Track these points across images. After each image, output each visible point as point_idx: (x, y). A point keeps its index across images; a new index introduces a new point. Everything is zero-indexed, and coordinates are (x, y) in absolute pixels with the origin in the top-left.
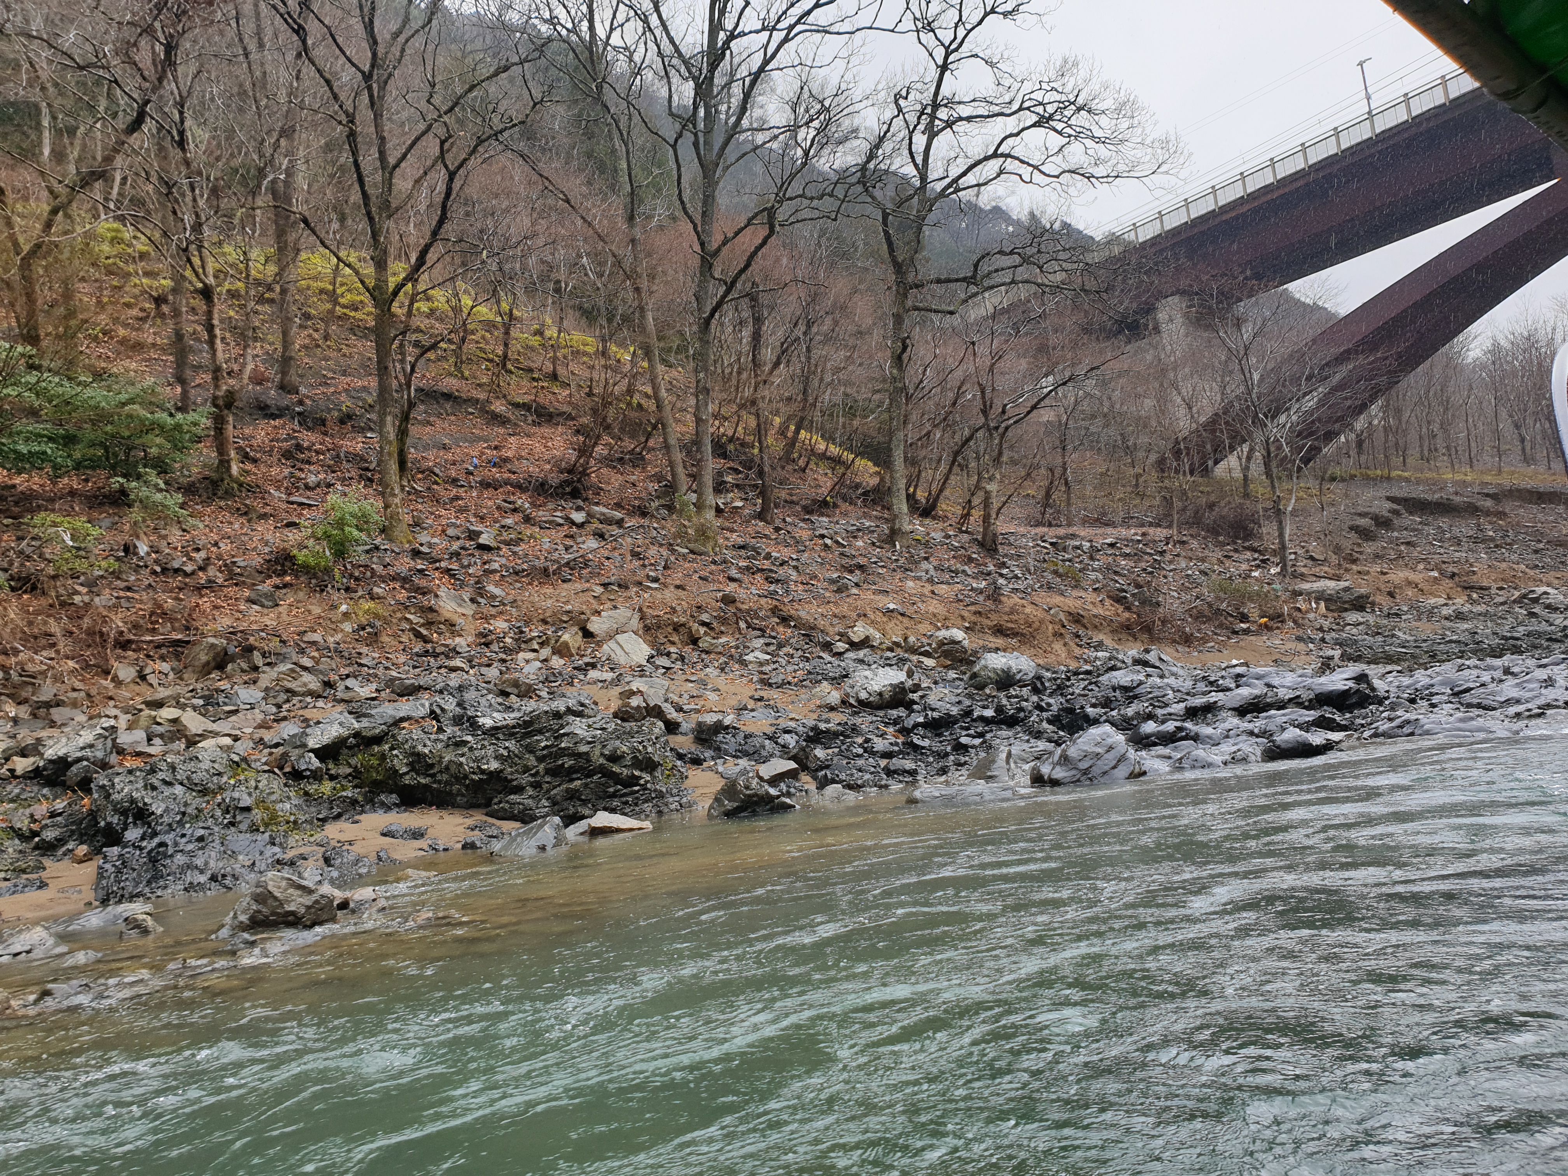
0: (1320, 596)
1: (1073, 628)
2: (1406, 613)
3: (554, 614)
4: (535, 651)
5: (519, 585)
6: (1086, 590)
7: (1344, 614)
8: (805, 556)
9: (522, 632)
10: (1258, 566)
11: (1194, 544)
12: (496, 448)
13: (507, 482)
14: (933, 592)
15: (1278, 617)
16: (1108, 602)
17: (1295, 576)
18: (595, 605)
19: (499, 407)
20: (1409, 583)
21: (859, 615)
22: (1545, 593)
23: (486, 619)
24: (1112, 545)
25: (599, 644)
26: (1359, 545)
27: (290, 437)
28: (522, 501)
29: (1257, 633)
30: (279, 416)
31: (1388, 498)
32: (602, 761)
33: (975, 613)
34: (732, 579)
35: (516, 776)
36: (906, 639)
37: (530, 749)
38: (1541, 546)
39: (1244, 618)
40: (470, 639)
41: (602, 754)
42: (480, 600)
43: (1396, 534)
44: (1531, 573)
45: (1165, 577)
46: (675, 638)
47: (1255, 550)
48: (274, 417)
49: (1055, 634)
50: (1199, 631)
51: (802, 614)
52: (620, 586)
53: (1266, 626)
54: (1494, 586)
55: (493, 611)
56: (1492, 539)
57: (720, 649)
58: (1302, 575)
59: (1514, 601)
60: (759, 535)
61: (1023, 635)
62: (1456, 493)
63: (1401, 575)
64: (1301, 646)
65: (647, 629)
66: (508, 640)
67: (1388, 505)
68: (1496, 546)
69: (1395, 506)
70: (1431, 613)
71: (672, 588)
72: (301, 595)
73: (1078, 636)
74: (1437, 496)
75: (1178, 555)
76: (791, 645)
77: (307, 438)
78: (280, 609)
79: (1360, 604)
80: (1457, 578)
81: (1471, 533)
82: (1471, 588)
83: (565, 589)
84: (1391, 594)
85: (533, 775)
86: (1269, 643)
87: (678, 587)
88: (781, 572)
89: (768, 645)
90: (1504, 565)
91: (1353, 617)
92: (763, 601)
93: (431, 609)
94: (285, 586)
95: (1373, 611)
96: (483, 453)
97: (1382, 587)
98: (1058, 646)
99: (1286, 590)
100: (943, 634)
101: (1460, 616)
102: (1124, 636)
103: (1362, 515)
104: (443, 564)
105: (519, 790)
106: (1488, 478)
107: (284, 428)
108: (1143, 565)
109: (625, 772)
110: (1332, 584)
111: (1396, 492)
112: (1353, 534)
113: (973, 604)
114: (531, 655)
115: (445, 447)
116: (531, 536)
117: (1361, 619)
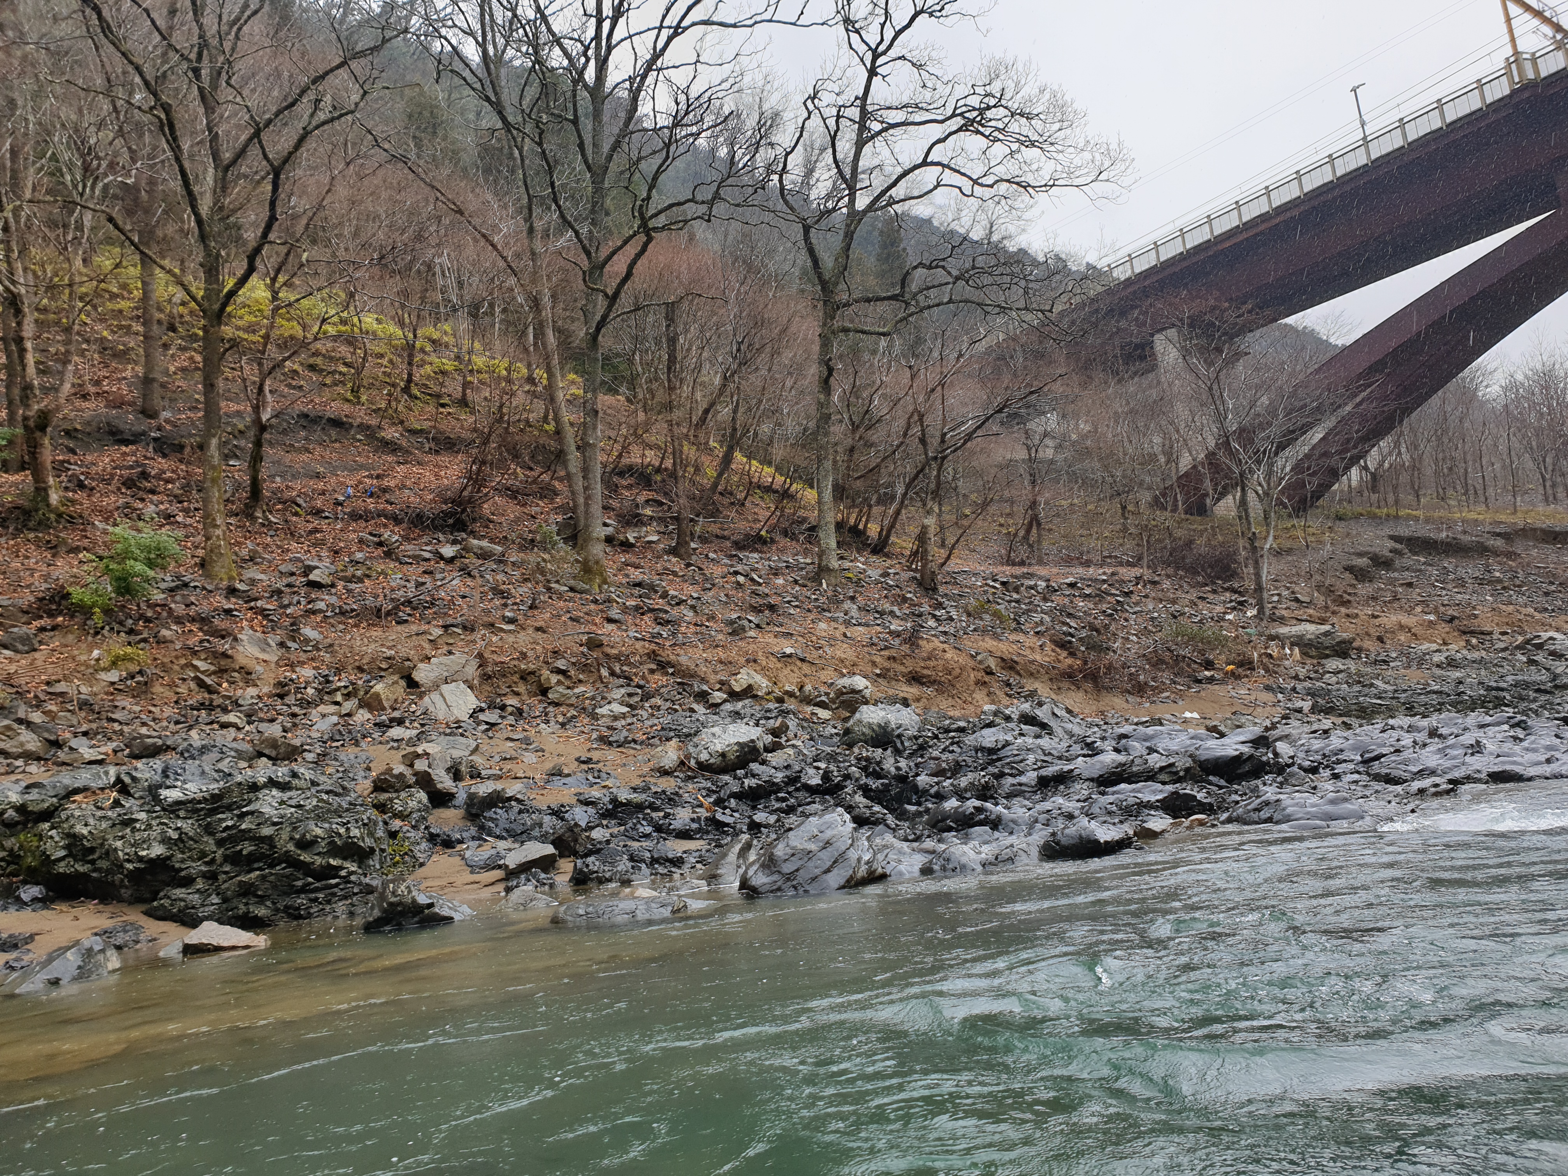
0: (1298, 642)
1: (1003, 675)
2: (1395, 659)
3: (373, 660)
4: (337, 703)
5: (341, 627)
6: (1026, 633)
7: (1324, 661)
8: (708, 596)
9: (328, 682)
10: (1234, 609)
11: (1166, 584)
12: (378, 477)
13: (381, 514)
14: (845, 635)
15: (1246, 664)
16: (1049, 647)
17: (1273, 619)
18: (428, 650)
19: (391, 433)
20: (1402, 627)
21: (748, 661)
22: (1551, 638)
23: (292, 666)
24: (1072, 585)
25: (421, 696)
26: (1353, 586)
27: (137, 464)
28: (391, 535)
29: (1222, 682)
30: (132, 443)
31: (1392, 537)
32: (291, 847)
33: (889, 658)
34: (610, 620)
35: (189, 863)
36: (801, 688)
37: (209, 830)
38: (1553, 588)
39: (1209, 665)
40: (266, 690)
41: (292, 838)
42: (290, 644)
43: (1396, 574)
44: (1538, 616)
45: (1126, 620)
46: (521, 688)
47: (1235, 591)
48: (126, 442)
49: (978, 683)
50: (1154, 679)
51: (683, 660)
52: (465, 628)
53: (1233, 673)
54: (1497, 630)
55: (303, 657)
56: (1499, 581)
57: (573, 700)
58: (1282, 618)
59: (1518, 647)
60: (667, 572)
61: (940, 683)
62: (1465, 532)
63: (1394, 618)
64: (1268, 697)
65: (486, 677)
66: (310, 691)
67: (1391, 544)
68: (1504, 588)
69: (1398, 546)
70: (1421, 661)
71: (530, 631)
72: (71, 638)
73: (1008, 685)
74: (1444, 535)
75: (1146, 596)
76: (661, 695)
77: (159, 464)
78: (37, 655)
79: (1342, 650)
80: (1456, 622)
81: (1477, 574)
82: (1472, 633)
83: (396, 632)
84: (1380, 639)
85: (207, 863)
86: (1234, 693)
87: (538, 629)
88: (674, 612)
89: (630, 695)
90: (1511, 608)
91: (1334, 664)
92: (639, 645)
93: (225, 655)
94: (54, 628)
95: (1360, 657)
96: (360, 482)
97: (1372, 631)
98: (980, 695)
99: (1261, 634)
100: (846, 682)
101: (1451, 663)
102: (1065, 685)
103: (1360, 555)
104: (259, 603)
105: (188, 882)
106: (1502, 517)
107: (132, 454)
108: (1104, 606)
109: (319, 860)
110: (1313, 628)
111: (1404, 531)
112: (1347, 575)
113: (886, 648)
114: (332, 708)
115: (318, 476)
116: (383, 572)
117: (1341, 667)
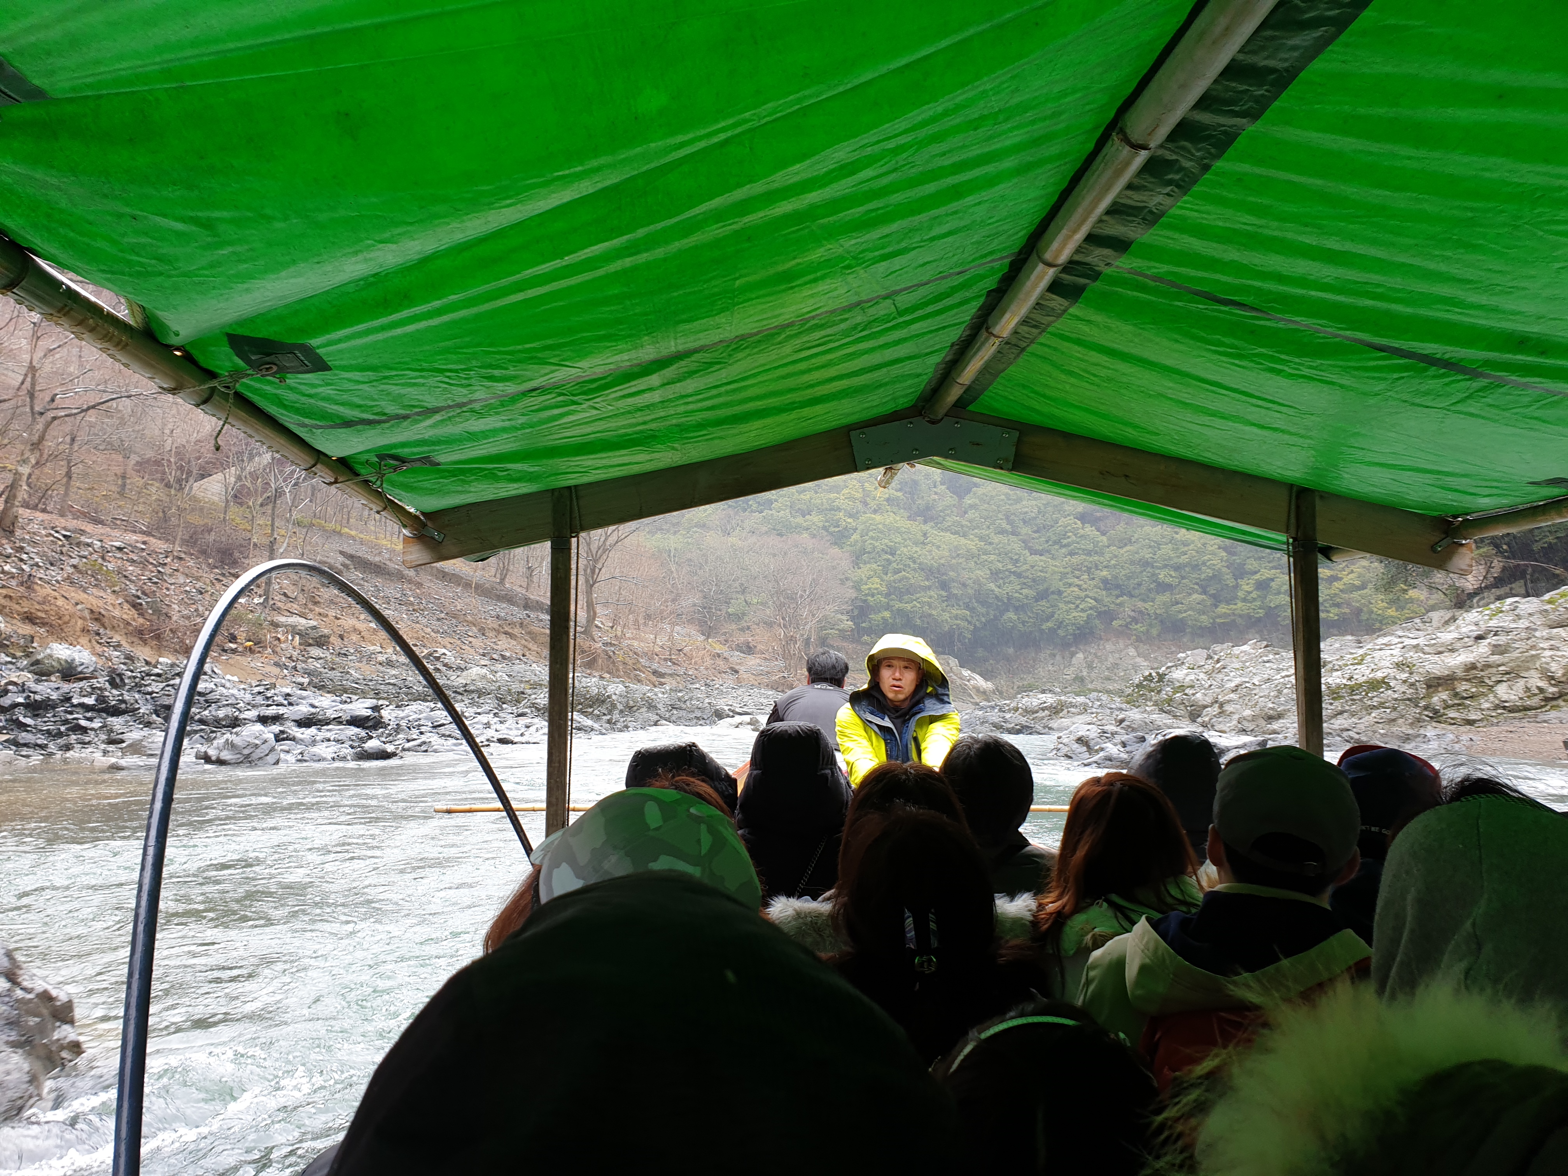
0: (294, 631)
1: (95, 625)
2: (352, 654)
7: (308, 648)
11: (190, 562)
15: (261, 643)
16: (126, 606)
17: (274, 608)
22: (444, 654)
29: (242, 654)
31: (341, 553)
33: (5, 597)
38: (442, 615)
39: (232, 639)
44: (435, 636)
45: (168, 589)
49: (82, 630)
53: (251, 649)
56: (412, 604)
58: (279, 608)
61: (51, 626)
63: (349, 621)
64: (277, 671)
67: (341, 559)
69: (348, 562)
70: (369, 658)
73: (98, 634)
74: (375, 558)
75: (177, 570)
79: (321, 642)
81: (397, 595)
84: (342, 637)
86: (252, 665)
91: (315, 651)
95: (328, 649)
97: (336, 629)
98: (84, 641)
99: (267, 620)
101: (390, 664)
102: (135, 640)
108: (149, 574)
110: (303, 621)
111: (347, 549)
117: (322, 655)
